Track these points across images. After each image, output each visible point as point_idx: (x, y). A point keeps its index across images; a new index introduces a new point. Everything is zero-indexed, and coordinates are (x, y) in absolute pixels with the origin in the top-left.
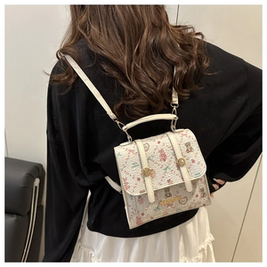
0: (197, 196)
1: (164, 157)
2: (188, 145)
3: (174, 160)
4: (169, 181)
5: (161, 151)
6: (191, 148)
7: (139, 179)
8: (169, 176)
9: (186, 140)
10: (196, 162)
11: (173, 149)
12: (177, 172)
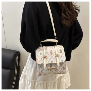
0: (61, 69)
1: (51, 53)
2: (60, 50)
3: (55, 54)
4: (52, 61)
5: (51, 51)
6: (62, 52)
7: (41, 59)
8: (52, 60)
9: (60, 49)
10: (62, 57)
11: (55, 51)
12: (55, 59)
